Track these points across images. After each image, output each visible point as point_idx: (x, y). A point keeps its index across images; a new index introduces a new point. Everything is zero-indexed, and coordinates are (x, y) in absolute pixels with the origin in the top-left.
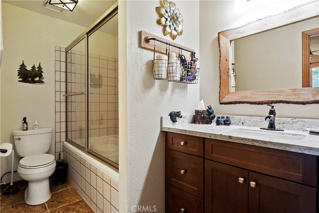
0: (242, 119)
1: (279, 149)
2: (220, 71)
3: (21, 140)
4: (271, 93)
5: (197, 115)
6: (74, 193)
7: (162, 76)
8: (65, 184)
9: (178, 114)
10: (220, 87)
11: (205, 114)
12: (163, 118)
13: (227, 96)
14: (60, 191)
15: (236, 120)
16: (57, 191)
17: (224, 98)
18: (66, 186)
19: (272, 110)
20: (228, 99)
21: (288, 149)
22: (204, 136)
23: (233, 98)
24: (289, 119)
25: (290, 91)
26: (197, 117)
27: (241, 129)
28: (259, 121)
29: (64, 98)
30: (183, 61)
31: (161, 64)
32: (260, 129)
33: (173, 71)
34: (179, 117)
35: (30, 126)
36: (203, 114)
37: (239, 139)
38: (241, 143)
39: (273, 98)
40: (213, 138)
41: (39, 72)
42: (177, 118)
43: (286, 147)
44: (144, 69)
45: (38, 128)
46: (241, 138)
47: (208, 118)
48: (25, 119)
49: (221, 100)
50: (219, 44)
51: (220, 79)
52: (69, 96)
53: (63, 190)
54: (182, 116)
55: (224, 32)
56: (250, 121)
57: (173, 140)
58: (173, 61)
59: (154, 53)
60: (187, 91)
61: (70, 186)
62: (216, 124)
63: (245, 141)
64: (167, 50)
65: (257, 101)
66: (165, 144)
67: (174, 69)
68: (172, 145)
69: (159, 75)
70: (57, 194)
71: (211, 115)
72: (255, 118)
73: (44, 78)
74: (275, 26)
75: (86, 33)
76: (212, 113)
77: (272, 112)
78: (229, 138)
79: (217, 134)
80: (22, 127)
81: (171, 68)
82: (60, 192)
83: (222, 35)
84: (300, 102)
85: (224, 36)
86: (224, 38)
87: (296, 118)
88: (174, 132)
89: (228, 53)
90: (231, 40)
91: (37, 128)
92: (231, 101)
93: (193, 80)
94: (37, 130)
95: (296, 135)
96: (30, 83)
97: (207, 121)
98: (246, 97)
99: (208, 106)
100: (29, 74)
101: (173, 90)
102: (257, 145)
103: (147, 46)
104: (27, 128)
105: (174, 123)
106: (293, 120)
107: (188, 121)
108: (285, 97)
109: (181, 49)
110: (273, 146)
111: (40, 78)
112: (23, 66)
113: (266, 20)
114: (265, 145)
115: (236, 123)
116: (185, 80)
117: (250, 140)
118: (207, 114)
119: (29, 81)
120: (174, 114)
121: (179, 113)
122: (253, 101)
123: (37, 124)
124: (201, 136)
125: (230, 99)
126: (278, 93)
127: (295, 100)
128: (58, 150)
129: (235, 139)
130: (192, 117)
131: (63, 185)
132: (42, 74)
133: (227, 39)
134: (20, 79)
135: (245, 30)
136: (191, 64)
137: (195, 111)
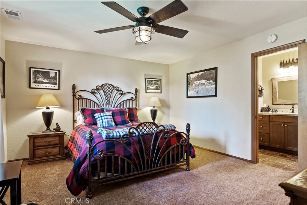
0: (282, 110)
2: (272, 92)
10: (273, 98)
11: (267, 109)
15: (279, 110)
17: (274, 103)
20: (276, 103)
23: (278, 103)
26: (263, 110)
28: (288, 110)
32: (289, 113)
39: (293, 103)
50: (272, 82)
55: (274, 78)
56: (285, 111)
62: (271, 112)
65: (288, 104)
76: (270, 108)
77: (293, 107)
85: (274, 80)
89: (276, 86)
90: (277, 82)
97: (268, 111)
99: (267, 106)
113: (291, 77)
115: (280, 112)
122: (286, 104)
135: (283, 79)
136: (261, 91)
137: (262, 108)
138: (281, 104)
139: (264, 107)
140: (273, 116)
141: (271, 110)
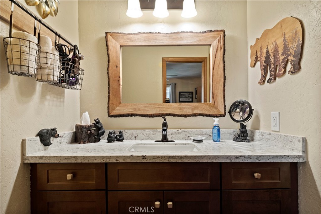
0: (134, 133)
1: (193, 161)
2: (109, 78)
4: (162, 106)
5: (82, 132)
7: (28, 69)
9: (53, 132)
10: (109, 96)
11: (92, 130)
13: (117, 108)
15: (128, 135)
17: (114, 110)
19: (165, 123)
20: (120, 111)
21: (201, 161)
22: (108, 161)
23: (124, 110)
24: (176, 130)
25: (177, 105)
26: (81, 135)
27: (139, 144)
28: (151, 133)
30: (63, 55)
32: (155, 141)
33: (49, 65)
34: (54, 136)
36: (90, 130)
37: (155, 158)
38: (156, 162)
39: (163, 111)
40: (122, 161)
42: (52, 139)
43: (199, 158)
46: (156, 156)
47: (96, 134)
49: (110, 112)
50: (107, 46)
51: (109, 88)
54: (58, 135)
55: (113, 34)
56: (142, 134)
57: (49, 175)
58: (47, 49)
60: (64, 98)
62: (107, 141)
63: (161, 160)
64: (35, 29)
65: (150, 114)
66: (31, 183)
67: (49, 62)
68: (48, 182)
69: (22, 66)
71: (99, 131)
72: (148, 131)
74: (164, 43)
76: (101, 127)
77: (165, 125)
78: (143, 158)
79: (128, 156)
81: (44, 60)
83: (111, 37)
84: (183, 115)
85: (113, 38)
86: (114, 41)
87: (180, 129)
88: (53, 162)
89: (118, 58)
90: (122, 45)
92: (123, 113)
93: (76, 84)
95: (185, 144)
97: (95, 138)
98: (139, 110)
99: (95, 120)
101: (43, 95)
102: (174, 162)
105: (46, 147)
106: (178, 131)
107: (67, 141)
108: (173, 110)
109: (57, 37)
110: (188, 160)
113: (156, 35)
114: (181, 160)
115: (129, 138)
116: (65, 82)
117: (167, 158)
118: (94, 130)
120: (47, 133)
121: (54, 130)
122: (146, 114)
124: (103, 162)
125: (122, 111)
126: (167, 107)
127: (180, 113)
129: (149, 158)
130: (72, 134)
133: (117, 43)
135: (137, 39)
136: (74, 62)
137: (77, 127)
138: (132, 115)
139: (83, 124)
140: (119, 168)
141: (106, 136)
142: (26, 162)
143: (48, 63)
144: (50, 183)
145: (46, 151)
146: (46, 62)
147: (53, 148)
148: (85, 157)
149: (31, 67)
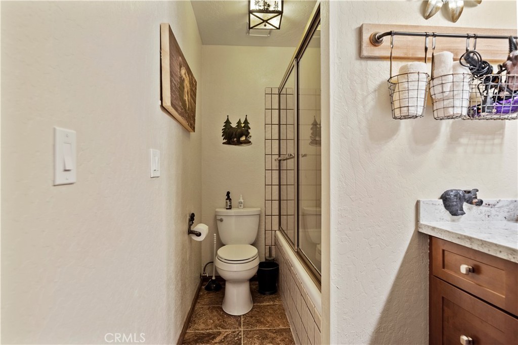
3: (223, 222)
6: (280, 314)
7: (408, 110)
8: (273, 296)
9: (468, 195)
12: (421, 204)
14: (264, 304)
16: (260, 303)
18: (273, 300)
29: (277, 163)
30: (475, 67)
31: (406, 85)
33: (445, 94)
34: (471, 203)
35: (234, 202)
41: (246, 128)
44: (371, 101)
45: (244, 207)
48: (228, 193)
52: (284, 160)
53: (268, 304)
54: (481, 201)
57: (445, 258)
58: (442, 71)
59: (390, 62)
61: (280, 300)
64: (426, 49)
66: (430, 262)
67: (447, 89)
68: (444, 268)
69: (402, 109)
70: (260, 307)
73: (251, 136)
75: (295, 58)
80: (225, 205)
81: (438, 89)
82: (264, 306)
91: (242, 207)
94: (242, 210)
96: (235, 145)
100: (234, 133)
101: (454, 139)
103: (377, 51)
104: (230, 206)
107: (506, 215)
109: (472, 39)
111: (246, 136)
112: (228, 122)
119: (234, 142)
120: (456, 195)
121: (471, 192)
123: (242, 201)
128: (269, 242)
131: (271, 296)
132: (249, 131)
134: (225, 141)
142: (420, 230)
143: (444, 90)
144: (445, 270)
145: (456, 223)
146: (441, 91)
147: (470, 221)
148: (484, 242)
149: (412, 106)
